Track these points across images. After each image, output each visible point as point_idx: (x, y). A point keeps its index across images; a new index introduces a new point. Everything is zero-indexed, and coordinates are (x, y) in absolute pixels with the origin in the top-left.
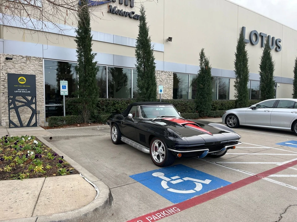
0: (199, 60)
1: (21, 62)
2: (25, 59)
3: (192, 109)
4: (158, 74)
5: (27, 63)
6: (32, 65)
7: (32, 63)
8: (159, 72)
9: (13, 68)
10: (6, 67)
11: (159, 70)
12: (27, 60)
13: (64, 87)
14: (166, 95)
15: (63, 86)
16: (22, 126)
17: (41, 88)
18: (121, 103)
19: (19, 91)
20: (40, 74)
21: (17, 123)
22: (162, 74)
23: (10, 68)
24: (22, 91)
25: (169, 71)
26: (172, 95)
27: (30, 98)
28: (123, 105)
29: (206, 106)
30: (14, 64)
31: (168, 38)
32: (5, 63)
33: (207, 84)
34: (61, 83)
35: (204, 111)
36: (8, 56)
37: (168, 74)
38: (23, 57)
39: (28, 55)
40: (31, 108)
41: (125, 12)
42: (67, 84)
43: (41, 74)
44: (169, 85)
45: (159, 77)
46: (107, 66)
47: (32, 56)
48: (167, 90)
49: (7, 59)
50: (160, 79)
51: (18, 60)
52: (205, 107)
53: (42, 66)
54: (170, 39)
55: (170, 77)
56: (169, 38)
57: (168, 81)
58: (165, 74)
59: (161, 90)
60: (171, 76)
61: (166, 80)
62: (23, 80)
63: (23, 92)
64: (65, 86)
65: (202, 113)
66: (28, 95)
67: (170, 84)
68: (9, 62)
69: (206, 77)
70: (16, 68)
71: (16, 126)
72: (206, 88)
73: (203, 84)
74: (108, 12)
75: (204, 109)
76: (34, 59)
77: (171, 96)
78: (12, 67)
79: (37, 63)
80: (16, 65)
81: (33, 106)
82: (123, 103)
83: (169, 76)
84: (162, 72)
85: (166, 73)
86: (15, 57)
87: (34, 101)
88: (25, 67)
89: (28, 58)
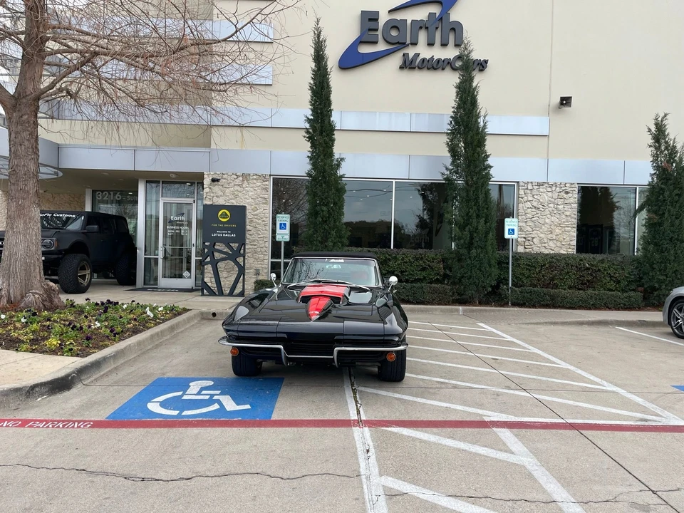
0: (650, 146)
1: (235, 185)
2: (241, 178)
3: (618, 282)
4: (528, 191)
5: (244, 186)
6: (252, 189)
7: (251, 185)
8: (530, 185)
9: (221, 196)
10: (212, 195)
11: (530, 181)
12: (243, 181)
13: (283, 226)
14: (551, 244)
15: (281, 224)
16: (221, 294)
17: (264, 229)
18: (403, 259)
19: (219, 234)
20: (263, 203)
21: (213, 286)
22: (541, 190)
23: (217, 197)
24: (222, 234)
25: (564, 182)
26: (574, 243)
27: (235, 245)
28: (406, 263)
29: (666, 275)
30: (223, 189)
31: (559, 100)
32: (210, 188)
33: (669, 211)
34: (277, 219)
35: (659, 289)
36: (215, 177)
37: (558, 190)
38: (238, 176)
39: (246, 172)
40: (237, 264)
41: (439, 60)
42: (288, 220)
43: (265, 203)
44: (564, 217)
45: (530, 199)
46: (394, 181)
47: (252, 173)
48: (558, 231)
49: (213, 180)
50: (535, 204)
51: (230, 181)
52: (662, 278)
53: (266, 189)
54: (565, 101)
55: (565, 196)
56: (563, 99)
57: (561, 207)
58: (549, 189)
59: (513, 230)
60: (570, 195)
61: (552, 205)
62: (225, 215)
63: (224, 235)
64: (285, 224)
65: (656, 293)
66: (234, 240)
67: (568, 213)
68: (216, 186)
69: (667, 193)
70: (226, 196)
71: (212, 293)
72: (666, 224)
73: (661, 212)
74: (401, 68)
75: (660, 282)
76: (255, 177)
77: (569, 244)
78: (221, 193)
79: (259, 184)
80: (227, 190)
81: (240, 260)
82: (406, 260)
83: (563, 194)
84: (540, 185)
85: (554, 188)
86: (225, 176)
87: (242, 251)
88: (240, 192)
89: (246, 177)
